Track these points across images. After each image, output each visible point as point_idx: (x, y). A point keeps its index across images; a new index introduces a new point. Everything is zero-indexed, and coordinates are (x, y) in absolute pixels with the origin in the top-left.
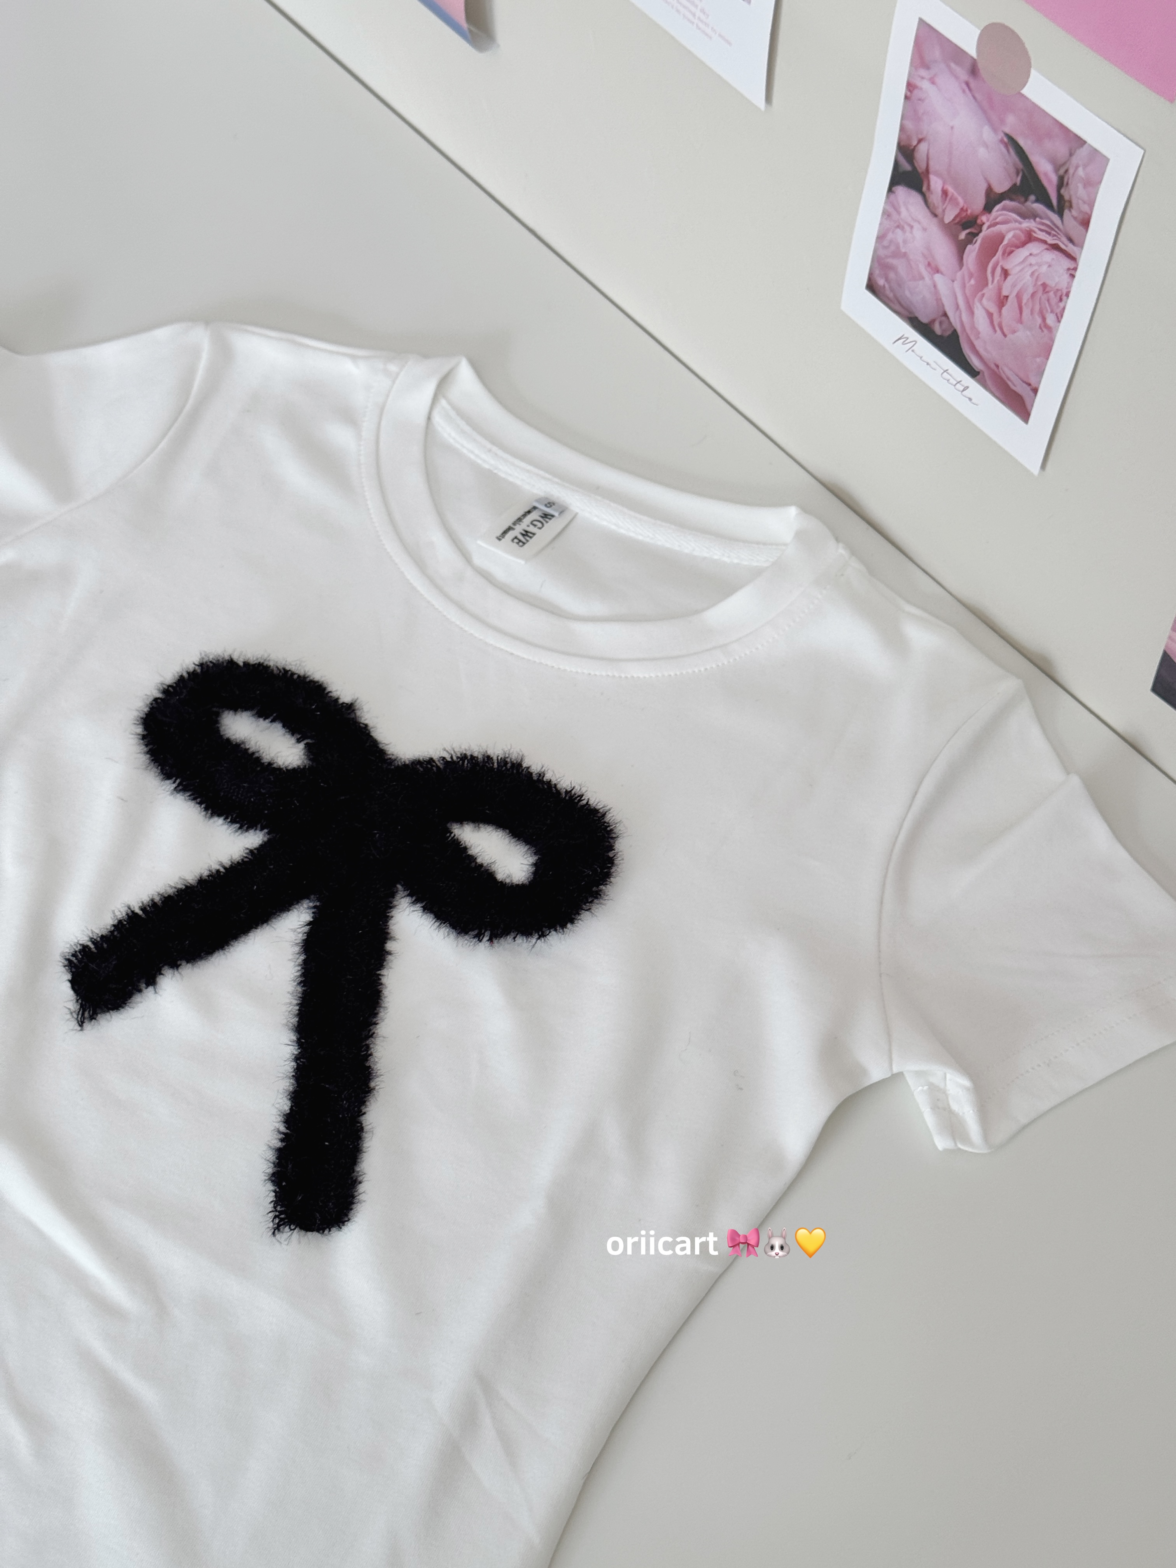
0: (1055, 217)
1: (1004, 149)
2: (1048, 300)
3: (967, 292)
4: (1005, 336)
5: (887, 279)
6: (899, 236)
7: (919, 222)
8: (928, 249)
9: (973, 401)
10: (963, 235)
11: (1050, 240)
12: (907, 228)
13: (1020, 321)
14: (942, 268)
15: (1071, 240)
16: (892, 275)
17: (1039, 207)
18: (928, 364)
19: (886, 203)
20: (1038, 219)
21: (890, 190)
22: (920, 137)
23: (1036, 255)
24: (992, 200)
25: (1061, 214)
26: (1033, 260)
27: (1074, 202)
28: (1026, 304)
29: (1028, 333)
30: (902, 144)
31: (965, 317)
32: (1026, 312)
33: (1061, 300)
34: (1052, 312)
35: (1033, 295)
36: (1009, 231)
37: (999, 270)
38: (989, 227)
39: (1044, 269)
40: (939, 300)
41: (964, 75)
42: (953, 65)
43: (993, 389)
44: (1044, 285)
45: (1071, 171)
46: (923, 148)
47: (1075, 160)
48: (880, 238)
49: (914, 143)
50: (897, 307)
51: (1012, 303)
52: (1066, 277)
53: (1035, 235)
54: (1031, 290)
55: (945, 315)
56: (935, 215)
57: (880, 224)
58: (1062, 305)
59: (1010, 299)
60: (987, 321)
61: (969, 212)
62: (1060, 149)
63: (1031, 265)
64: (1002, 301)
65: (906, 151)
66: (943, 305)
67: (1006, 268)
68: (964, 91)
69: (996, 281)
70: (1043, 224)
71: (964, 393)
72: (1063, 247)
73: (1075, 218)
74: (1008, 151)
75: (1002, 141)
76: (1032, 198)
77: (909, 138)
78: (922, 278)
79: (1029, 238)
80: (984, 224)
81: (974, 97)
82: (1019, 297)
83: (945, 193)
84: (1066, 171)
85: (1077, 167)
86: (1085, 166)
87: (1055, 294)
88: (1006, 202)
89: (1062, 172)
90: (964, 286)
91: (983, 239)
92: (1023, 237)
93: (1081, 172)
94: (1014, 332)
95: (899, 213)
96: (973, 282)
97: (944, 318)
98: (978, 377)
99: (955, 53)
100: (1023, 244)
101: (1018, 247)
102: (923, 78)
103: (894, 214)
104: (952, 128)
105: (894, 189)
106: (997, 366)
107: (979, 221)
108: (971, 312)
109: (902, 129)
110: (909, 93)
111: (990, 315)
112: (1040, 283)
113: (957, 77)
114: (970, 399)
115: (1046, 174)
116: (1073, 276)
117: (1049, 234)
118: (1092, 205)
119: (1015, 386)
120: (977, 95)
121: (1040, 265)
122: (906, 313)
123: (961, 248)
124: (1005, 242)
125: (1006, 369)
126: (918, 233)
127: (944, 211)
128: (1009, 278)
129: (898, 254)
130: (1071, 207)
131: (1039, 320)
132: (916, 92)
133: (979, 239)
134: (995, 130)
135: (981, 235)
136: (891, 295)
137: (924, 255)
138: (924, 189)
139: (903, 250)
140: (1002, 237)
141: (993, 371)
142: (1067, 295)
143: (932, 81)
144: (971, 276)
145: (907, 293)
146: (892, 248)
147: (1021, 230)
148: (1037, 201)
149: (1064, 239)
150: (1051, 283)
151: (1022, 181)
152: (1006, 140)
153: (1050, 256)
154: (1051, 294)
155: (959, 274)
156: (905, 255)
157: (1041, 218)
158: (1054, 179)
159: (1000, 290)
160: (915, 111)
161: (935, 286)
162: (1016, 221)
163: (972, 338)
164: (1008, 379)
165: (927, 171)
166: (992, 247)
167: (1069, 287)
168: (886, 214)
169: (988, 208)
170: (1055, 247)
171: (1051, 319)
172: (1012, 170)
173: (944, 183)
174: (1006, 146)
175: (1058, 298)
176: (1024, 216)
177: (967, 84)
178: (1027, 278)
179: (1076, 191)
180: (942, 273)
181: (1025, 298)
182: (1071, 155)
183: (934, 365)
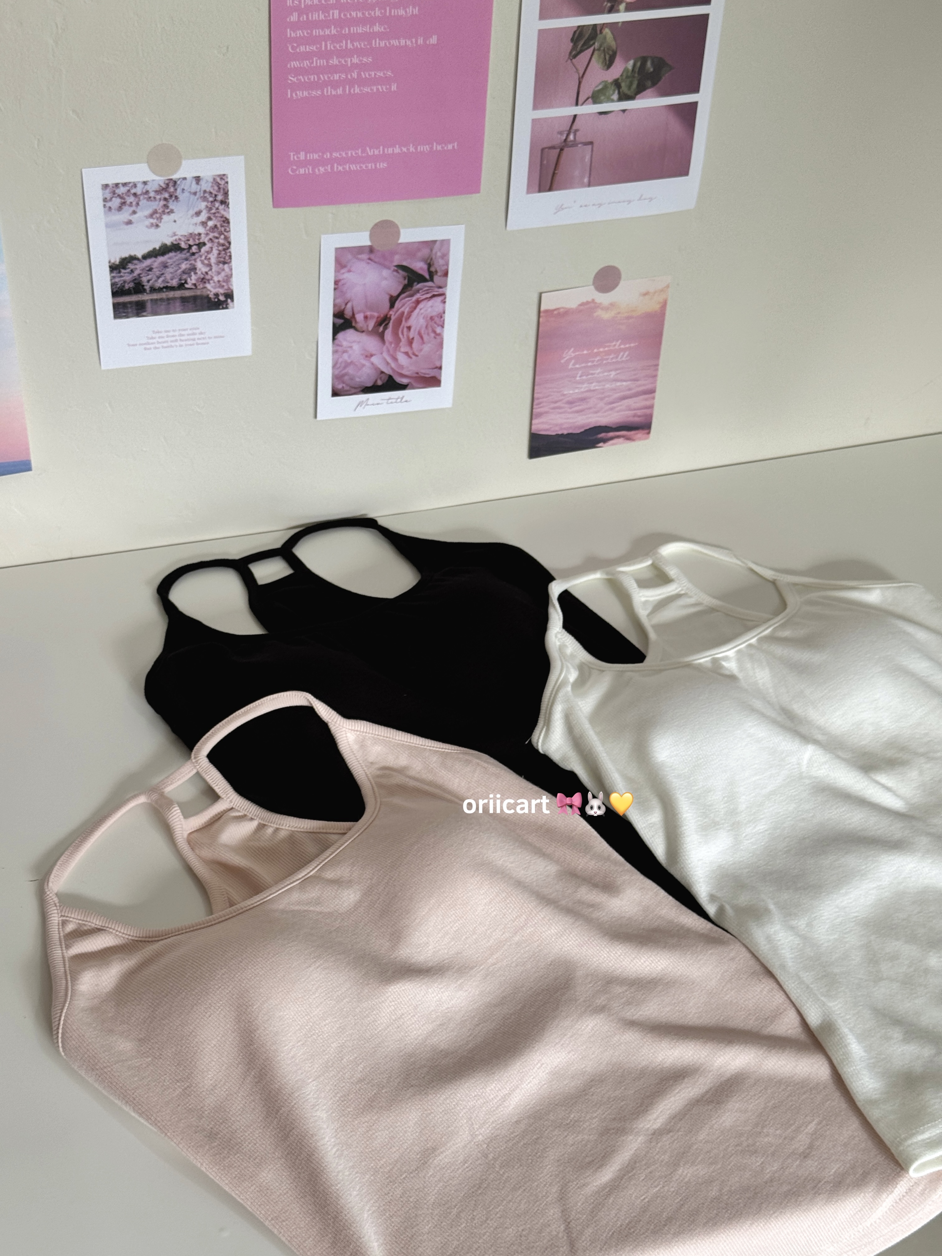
0: (430, 284)
1: (395, 273)
2: (435, 323)
3: (391, 352)
4: (417, 356)
5: (343, 383)
6: (345, 356)
7: (354, 342)
8: (365, 350)
9: (409, 400)
10: (381, 329)
11: (429, 295)
12: (349, 349)
13: (423, 343)
14: (374, 353)
15: (440, 287)
16: (346, 378)
17: (420, 285)
18: (378, 404)
19: (333, 347)
20: (420, 291)
21: (334, 339)
22: (346, 301)
23: (423, 308)
24: (393, 301)
25: (432, 279)
26: (422, 311)
27: (438, 270)
28: (424, 333)
29: (429, 345)
30: (336, 313)
31: (393, 365)
32: (426, 338)
33: (441, 317)
34: (438, 326)
35: (427, 327)
36: (405, 309)
37: (405, 330)
38: (395, 315)
39: (430, 310)
40: (377, 369)
41: (365, 256)
42: (360, 256)
43: (418, 386)
44: (432, 318)
45: (434, 257)
46: (349, 305)
47: (434, 251)
48: (334, 367)
49: (343, 308)
50: (353, 391)
51: (417, 339)
52: (441, 305)
53: (420, 299)
54: (424, 326)
55: (382, 372)
56: (363, 332)
57: (333, 359)
58: (442, 319)
59: (415, 339)
60: (406, 357)
61: (382, 316)
62: (425, 252)
63: (422, 314)
64: (410, 342)
65: (338, 314)
66: (379, 369)
67: (408, 325)
68: (368, 263)
69: (405, 336)
70: (425, 291)
71: (403, 401)
72: (436, 293)
73: (440, 276)
74: (398, 272)
75: (394, 271)
76: (415, 283)
77: (340, 306)
78: (364, 365)
79: (418, 302)
80: (391, 315)
81: (375, 262)
82: (420, 334)
83: (366, 318)
84: (431, 259)
85: (436, 253)
86: (440, 250)
87: (438, 317)
88: (403, 296)
89: (429, 261)
90: (388, 351)
91: (393, 323)
92: (414, 305)
93: (439, 254)
94: (421, 350)
95: (341, 346)
96: (393, 345)
97: (382, 375)
98: (408, 387)
99: (359, 250)
100: (415, 308)
101: (412, 312)
102: (343, 273)
103: (340, 349)
104: (365, 284)
105: (336, 337)
106: (417, 373)
107: (388, 316)
108: (395, 359)
109: (335, 305)
110: (336, 286)
111: (406, 353)
112: (428, 319)
113: (362, 260)
114: (406, 401)
115: (421, 268)
116: (445, 302)
117: (427, 293)
118: (447, 264)
119: (428, 374)
120: (376, 260)
121: (426, 310)
122: (360, 389)
123: (382, 336)
124: (406, 314)
125: (423, 371)
126: (356, 347)
127: (368, 326)
128: (412, 330)
129: (347, 365)
130: (436, 272)
131: (433, 335)
132: (340, 284)
133: (391, 324)
134: (389, 268)
135: (391, 322)
136: (347, 388)
137: (362, 355)
138: (354, 324)
139: (349, 361)
140: (403, 313)
141: (416, 377)
142: (444, 313)
143: (349, 271)
144: (391, 343)
145: (358, 380)
146: (343, 365)
147: (413, 303)
148: (418, 283)
149: (436, 289)
150: (434, 314)
151: (408, 281)
152: (396, 268)
153: (430, 303)
154: (436, 319)
155: (385, 348)
156: (352, 363)
157: (421, 289)
158: (425, 267)
159: (408, 337)
160: (342, 292)
161: (372, 364)
162: (409, 301)
163: (400, 371)
164: (425, 374)
165: (353, 314)
166: (399, 322)
167: (444, 308)
168: (335, 352)
169: (392, 305)
170: (434, 296)
171: (438, 330)
172: (402, 280)
173: (364, 313)
174: (397, 271)
175: (439, 316)
176: (412, 296)
177: (370, 259)
178: (422, 322)
179: (438, 264)
180: (375, 355)
181: (422, 332)
182: (431, 250)
183: (381, 402)
